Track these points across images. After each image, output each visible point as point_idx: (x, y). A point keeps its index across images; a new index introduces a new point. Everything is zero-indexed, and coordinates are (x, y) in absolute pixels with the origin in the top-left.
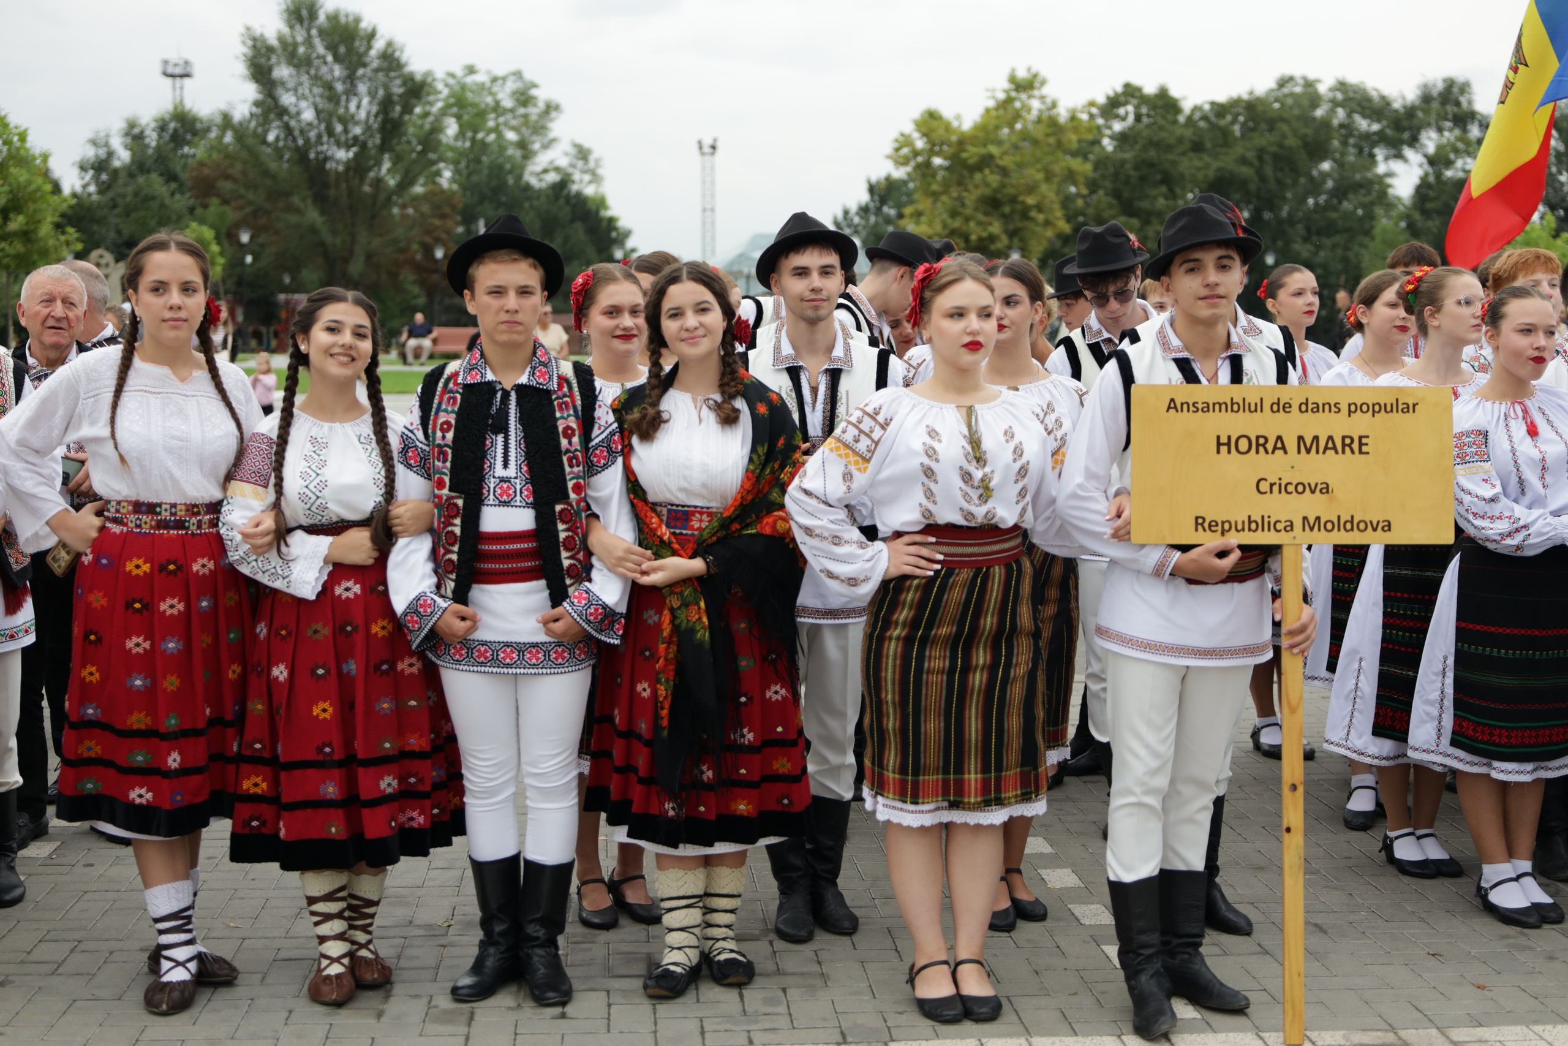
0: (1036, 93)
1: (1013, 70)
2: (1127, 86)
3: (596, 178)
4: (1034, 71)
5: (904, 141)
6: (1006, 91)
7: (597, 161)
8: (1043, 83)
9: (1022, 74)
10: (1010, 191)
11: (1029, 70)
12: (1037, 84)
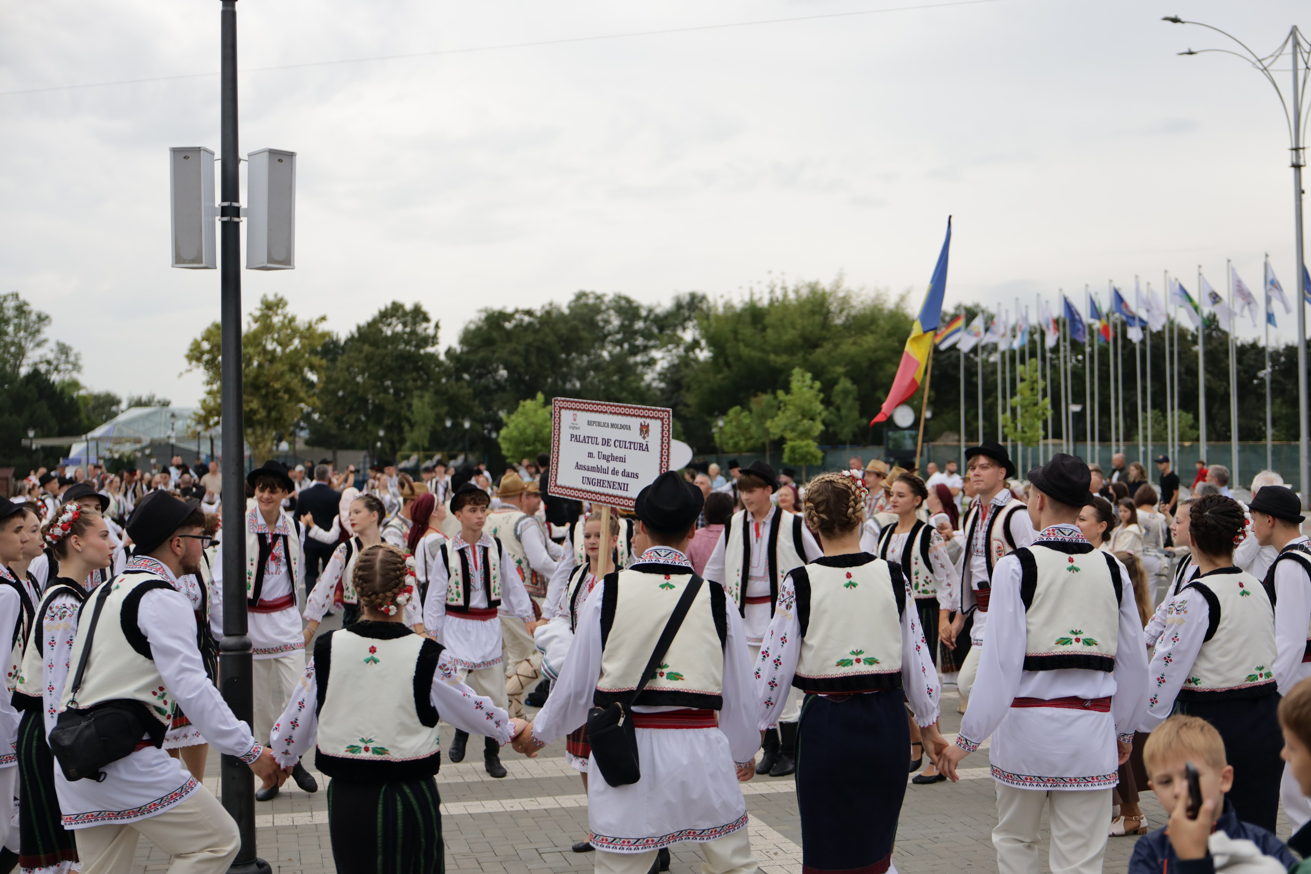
0: (280, 311)
1: (265, 296)
2: (394, 304)
3: (76, 367)
4: (280, 296)
5: (196, 346)
6: (261, 310)
7: (77, 356)
8: (285, 304)
9: (271, 298)
10: (263, 379)
11: (276, 295)
12: (281, 305)
